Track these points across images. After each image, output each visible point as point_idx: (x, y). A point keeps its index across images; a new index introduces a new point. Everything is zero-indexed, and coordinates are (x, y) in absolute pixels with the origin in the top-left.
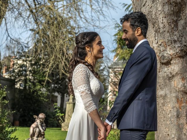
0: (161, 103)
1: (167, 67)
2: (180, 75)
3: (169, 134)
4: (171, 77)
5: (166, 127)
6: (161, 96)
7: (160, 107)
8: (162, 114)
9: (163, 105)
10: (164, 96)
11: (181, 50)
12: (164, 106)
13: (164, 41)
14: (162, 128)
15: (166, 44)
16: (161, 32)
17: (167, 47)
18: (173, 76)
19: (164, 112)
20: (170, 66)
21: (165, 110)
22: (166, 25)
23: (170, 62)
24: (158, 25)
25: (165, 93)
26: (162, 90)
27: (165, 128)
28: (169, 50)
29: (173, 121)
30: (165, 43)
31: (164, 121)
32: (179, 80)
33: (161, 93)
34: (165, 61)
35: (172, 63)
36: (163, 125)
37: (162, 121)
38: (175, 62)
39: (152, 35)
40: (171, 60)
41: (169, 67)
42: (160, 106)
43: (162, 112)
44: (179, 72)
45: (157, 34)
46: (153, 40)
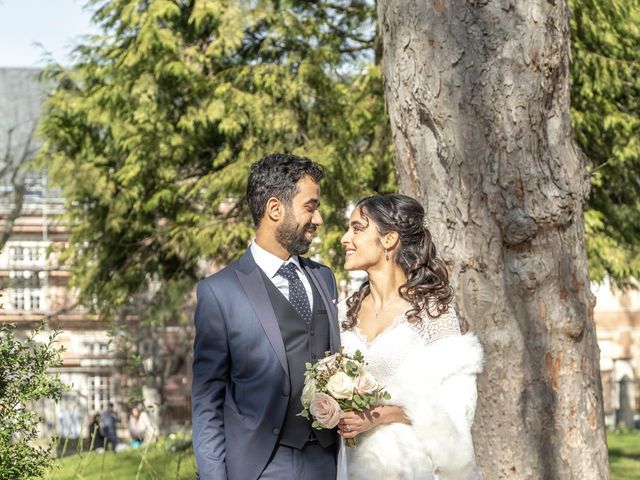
0: (495, 368)
1: (517, 258)
2: (556, 281)
3: (517, 468)
4: (531, 289)
5: (505, 445)
6: (496, 346)
7: (491, 381)
8: (494, 405)
9: (502, 375)
10: (508, 345)
11: (562, 208)
12: (505, 377)
13: (518, 177)
14: (490, 448)
15: (522, 188)
16: (509, 151)
17: (525, 197)
18: (538, 285)
19: (502, 398)
20: (526, 253)
21: (506, 390)
22: (524, 131)
23: (529, 243)
24: (502, 130)
25: (508, 337)
26: (500, 329)
27: (503, 449)
28: (531, 204)
29: (530, 423)
30: (519, 184)
31: (500, 426)
32: (554, 296)
33: (496, 338)
34: (519, 237)
35: (536, 246)
36: (496, 440)
37: (494, 426)
38: (544, 242)
39: (481, 157)
40: (534, 237)
41: (525, 257)
42: (490, 378)
43: (494, 398)
44: (553, 274)
45: (497, 154)
46: (483, 172)
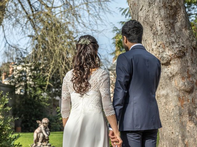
0: (163, 102)
1: (167, 68)
2: (180, 74)
3: (173, 133)
4: (171, 77)
5: (169, 125)
6: (163, 95)
8: (165, 113)
10: (166, 95)
11: (179, 51)
12: (167, 105)
13: (163, 42)
14: (166, 126)
16: (159, 35)
17: (166, 49)
18: (173, 76)
19: (167, 111)
20: (169, 66)
21: (168, 109)
22: (163, 28)
23: (169, 62)
24: (156, 28)
25: (166, 92)
26: (164, 90)
27: (169, 127)
28: (168, 51)
29: (176, 119)
30: (163, 45)
32: (179, 79)
33: (163, 93)
34: (165, 61)
35: (172, 64)
36: (167, 124)
37: (166, 120)
38: (174, 62)
39: (150, 38)
42: (163, 105)
43: (165, 111)
44: (178, 72)
45: (155, 36)
46: (152, 42)
